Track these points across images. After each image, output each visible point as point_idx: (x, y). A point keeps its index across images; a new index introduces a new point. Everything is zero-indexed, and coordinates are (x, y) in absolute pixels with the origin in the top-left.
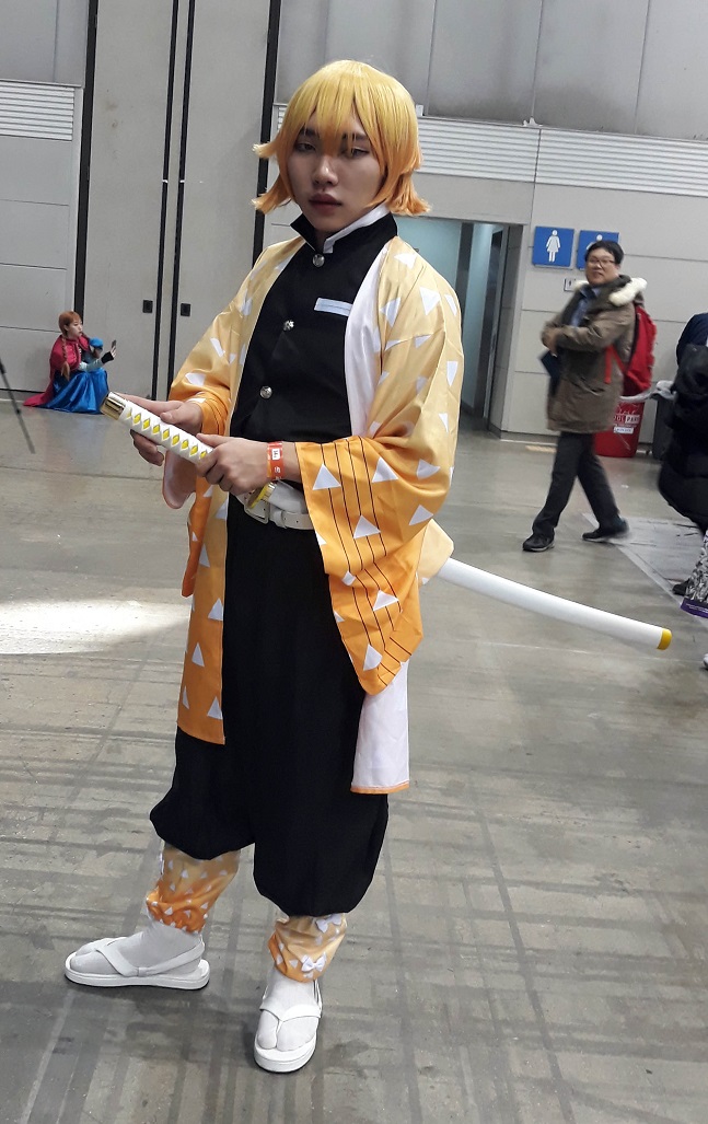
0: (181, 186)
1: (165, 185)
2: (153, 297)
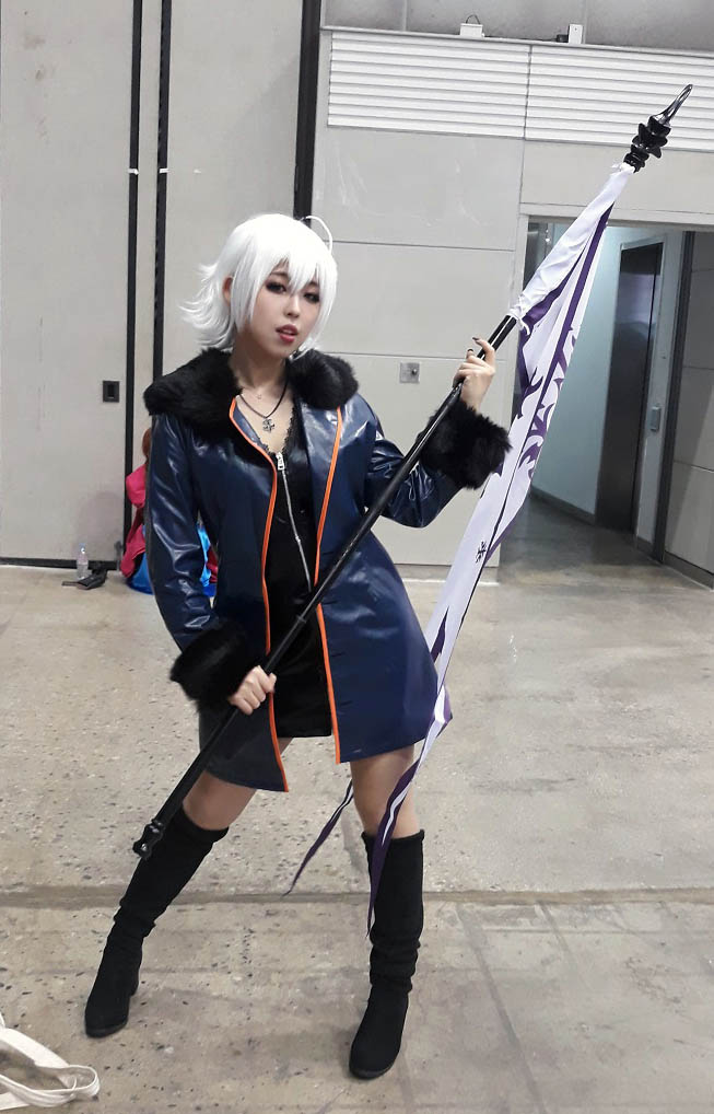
0: (162, 180)
1: (134, 179)
2: (120, 376)
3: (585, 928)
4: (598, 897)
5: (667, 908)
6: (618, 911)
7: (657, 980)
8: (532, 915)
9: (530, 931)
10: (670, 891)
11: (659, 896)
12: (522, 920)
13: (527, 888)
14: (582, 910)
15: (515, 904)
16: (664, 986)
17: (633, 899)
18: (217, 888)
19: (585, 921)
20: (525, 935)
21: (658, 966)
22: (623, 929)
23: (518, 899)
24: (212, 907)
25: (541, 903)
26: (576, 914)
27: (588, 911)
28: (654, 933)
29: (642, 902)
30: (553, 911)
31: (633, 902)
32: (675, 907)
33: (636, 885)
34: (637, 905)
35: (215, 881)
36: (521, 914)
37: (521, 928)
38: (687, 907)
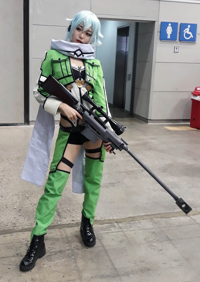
3: (131, 229)
4: (133, 219)
5: (154, 221)
6: (139, 223)
7: (155, 244)
8: (115, 226)
9: (115, 232)
10: (154, 215)
11: (150, 217)
12: (112, 228)
13: (111, 218)
14: (129, 224)
15: (109, 223)
16: (157, 246)
17: (143, 218)
18: (16, 228)
19: (131, 227)
20: (113, 233)
21: (154, 239)
22: (142, 228)
23: (110, 222)
24: (15, 234)
25: (116, 222)
26: (128, 225)
27: (131, 224)
28: (151, 229)
29: (145, 219)
30: (121, 225)
31: (144, 219)
32: (156, 220)
33: (143, 214)
34: (144, 220)
35: (15, 225)
36: (111, 227)
37: (112, 231)
38: (159, 219)
